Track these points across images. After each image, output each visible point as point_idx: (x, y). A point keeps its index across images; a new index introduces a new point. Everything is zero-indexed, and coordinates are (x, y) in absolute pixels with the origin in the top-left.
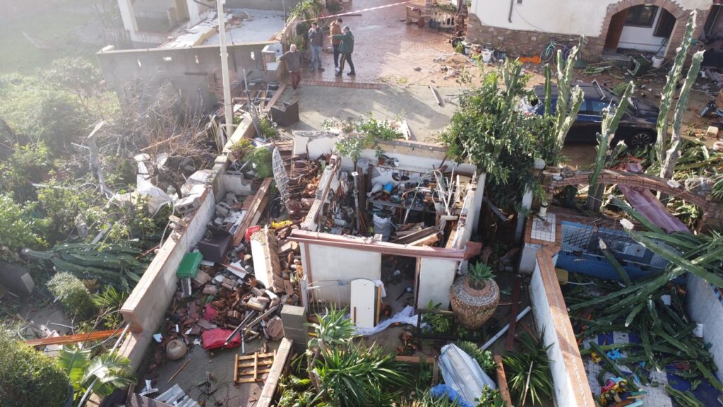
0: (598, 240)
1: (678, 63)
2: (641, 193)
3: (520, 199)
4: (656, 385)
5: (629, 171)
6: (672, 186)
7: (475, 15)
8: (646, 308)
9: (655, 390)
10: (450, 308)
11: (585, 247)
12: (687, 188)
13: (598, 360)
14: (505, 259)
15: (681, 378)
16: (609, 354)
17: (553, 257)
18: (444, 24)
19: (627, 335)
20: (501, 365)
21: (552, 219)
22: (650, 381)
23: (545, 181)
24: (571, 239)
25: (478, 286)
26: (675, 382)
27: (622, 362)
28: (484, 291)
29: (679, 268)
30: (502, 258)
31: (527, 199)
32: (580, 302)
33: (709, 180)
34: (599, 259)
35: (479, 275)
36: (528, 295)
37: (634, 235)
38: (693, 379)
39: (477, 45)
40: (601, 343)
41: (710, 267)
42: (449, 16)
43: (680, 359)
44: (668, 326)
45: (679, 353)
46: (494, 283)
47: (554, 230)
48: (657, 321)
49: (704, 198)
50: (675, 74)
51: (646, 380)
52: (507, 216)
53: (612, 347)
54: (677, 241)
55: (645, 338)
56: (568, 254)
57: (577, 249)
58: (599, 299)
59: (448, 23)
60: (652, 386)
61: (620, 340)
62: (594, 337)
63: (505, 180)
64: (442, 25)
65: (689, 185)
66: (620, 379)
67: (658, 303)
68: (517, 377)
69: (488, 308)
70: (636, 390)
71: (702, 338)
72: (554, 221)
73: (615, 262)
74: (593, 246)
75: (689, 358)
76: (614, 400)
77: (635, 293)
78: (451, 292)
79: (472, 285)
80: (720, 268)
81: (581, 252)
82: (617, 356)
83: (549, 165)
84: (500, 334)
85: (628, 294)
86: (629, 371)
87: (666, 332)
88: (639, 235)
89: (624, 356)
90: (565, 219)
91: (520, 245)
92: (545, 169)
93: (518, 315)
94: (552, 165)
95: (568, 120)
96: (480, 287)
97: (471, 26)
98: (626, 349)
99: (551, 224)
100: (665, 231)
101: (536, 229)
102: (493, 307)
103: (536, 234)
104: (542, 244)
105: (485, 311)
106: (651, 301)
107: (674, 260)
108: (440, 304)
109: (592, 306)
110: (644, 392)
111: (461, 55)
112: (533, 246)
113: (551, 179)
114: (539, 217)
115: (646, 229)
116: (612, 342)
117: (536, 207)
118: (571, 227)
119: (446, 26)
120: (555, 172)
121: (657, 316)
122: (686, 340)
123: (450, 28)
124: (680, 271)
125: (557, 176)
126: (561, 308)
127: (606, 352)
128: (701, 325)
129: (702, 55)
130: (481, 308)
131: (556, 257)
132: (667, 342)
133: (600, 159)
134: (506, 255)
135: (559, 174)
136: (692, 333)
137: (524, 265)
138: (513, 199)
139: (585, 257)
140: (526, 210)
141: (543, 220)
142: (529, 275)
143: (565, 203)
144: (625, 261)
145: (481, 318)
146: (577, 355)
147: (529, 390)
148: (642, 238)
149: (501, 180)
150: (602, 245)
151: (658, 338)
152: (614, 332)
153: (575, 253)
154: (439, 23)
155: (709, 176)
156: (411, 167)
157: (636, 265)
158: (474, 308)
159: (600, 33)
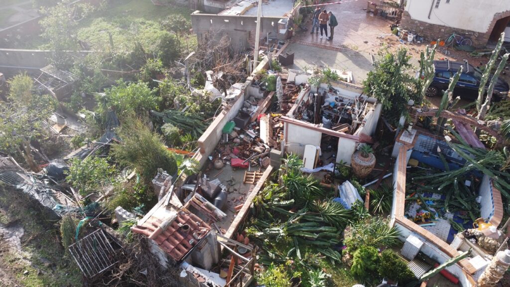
0: (437, 147)
1: (492, 59)
2: (464, 125)
3: (398, 120)
4: (446, 219)
5: (459, 113)
6: (480, 123)
7: (407, 12)
8: (452, 184)
9: (445, 221)
10: (351, 165)
11: (430, 150)
12: (488, 126)
13: (420, 203)
14: (385, 149)
15: (460, 218)
16: (427, 202)
17: (408, 150)
18: (390, 14)
19: (440, 196)
20: (369, 194)
21: (414, 132)
22: (443, 217)
23: (413, 112)
24: (423, 145)
25: (365, 156)
26: (456, 219)
27: (432, 206)
28: (367, 159)
29: (472, 165)
30: (384, 149)
31: (402, 120)
32: (419, 176)
33: (500, 123)
34: (437, 158)
35: (366, 150)
36: (393, 168)
37: (450, 145)
38: (466, 219)
39: (406, 31)
40: (424, 196)
41: (488, 166)
42: (394, 10)
43: (463, 210)
44: (463, 195)
45: (463, 207)
46: (374, 157)
47: (413, 138)
48: (457, 191)
49: (497, 132)
50: (490, 64)
51: (442, 214)
52: (394, 129)
53: (430, 199)
54: (474, 151)
55: (448, 197)
56: (421, 152)
57: (426, 150)
58: (430, 176)
59: (393, 14)
60: (444, 219)
61: (436, 197)
62: (422, 194)
63: (389, 108)
64: (388, 15)
65: (489, 124)
66: (427, 212)
67: (461, 184)
68: (375, 201)
69: (368, 167)
70: (434, 219)
71: (479, 204)
72: (415, 134)
73: (444, 159)
74: (434, 150)
75: (467, 210)
76: (421, 220)
77: (448, 175)
78: (352, 158)
79: (362, 155)
80: (494, 168)
81: (429, 153)
82: (431, 203)
83: (416, 104)
84: (373, 182)
85: (444, 175)
86: (434, 211)
87: (461, 197)
88: (453, 145)
89: (435, 204)
90: (422, 133)
91: (393, 143)
92: (413, 105)
93: (385, 175)
94: (418, 104)
95: (428, 81)
96: (366, 157)
97: (404, 18)
98: (437, 201)
99: (412, 135)
100: (471, 146)
101: (404, 136)
102: (370, 167)
103: (403, 138)
104: (404, 143)
105: (366, 168)
106: (456, 181)
107: (469, 160)
108: (346, 163)
109: (425, 179)
110: (437, 220)
111: (395, 36)
112: (399, 144)
113: (416, 111)
114: (407, 131)
115: (459, 143)
116: (431, 197)
117: (406, 126)
118: (423, 138)
119: (391, 16)
120: (418, 108)
121: (458, 188)
122: (470, 203)
123: (393, 18)
124: (472, 166)
125: (419, 110)
126: (403, 173)
127: (426, 201)
128: (480, 197)
129: (508, 56)
130: (364, 166)
131: (411, 151)
132: (459, 202)
133: (442, 104)
134: (386, 147)
135: (420, 109)
136: (475, 200)
137: (394, 154)
138: (395, 119)
139: (430, 156)
140: (401, 126)
141: (409, 132)
142: (395, 159)
143: (424, 126)
144: (452, 161)
145: (364, 172)
146: (403, 193)
147: (379, 207)
148: (455, 147)
149: (387, 108)
150: (439, 150)
151: (456, 199)
152: (434, 194)
153: (425, 153)
154: (387, 13)
155: (500, 120)
156: (345, 95)
157: (457, 164)
158: (361, 166)
159: (487, 31)
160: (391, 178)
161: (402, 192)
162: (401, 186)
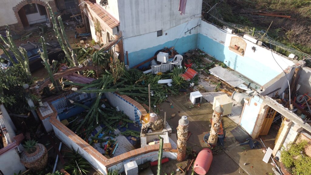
0: (69, 101)
1: (54, 23)
2: (72, 75)
3: (27, 105)
4: (118, 135)
6: (81, 67)
8: (99, 114)
9: (118, 137)
10: (27, 169)
11: (66, 107)
12: (86, 65)
13: (97, 141)
14: (38, 132)
15: (123, 127)
16: (99, 137)
17: (56, 118)
19: (100, 126)
20: (65, 172)
21: (46, 104)
22: (115, 135)
23: (33, 91)
24: (59, 107)
25: (33, 151)
26: (122, 130)
27: (104, 136)
28: (37, 151)
29: (100, 93)
30: (36, 133)
31: (31, 103)
32: (78, 127)
33: (90, 59)
34: (74, 107)
35: (30, 146)
36: (57, 138)
37: (79, 92)
38: (125, 125)
40: (94, 135)
41: (108, 87)
43: (119, 121)
44: (109, 114)
45: (117, 120)
46: (40, 144)
47: (50, 108)
48: (105, 115)
49: (92, 66)
50: (56, 27)
51: (115, 136)
53: (98, 134)
54: (94, 85)
55: (105, 123)
56: (62, 113)
57: (64, 109)
58: (83, 121)
60: (117, 136)
61: (99, 129)
62: (91, 135)
63: (14, 101)
65: (85, 64)
66: (107, 142)
67: (102, 109)
68: (74, 171)
69: (44, 156)
70: (114, 141)
71: (120, 111)
72: (48, 105)
73: (80, 105)
74: (69, 104)
75: (121, 120)
76: (110, 150)
77: (93, 111)
78: (22, 162)
79: (30, 152)
80: (110, 86)
81: (66, 109)
82: (102, 135)
83: (30, 84)
84: (56, 161)
85: (91, 113)
86: (108, 137)
87: (110, 116)
88: (81, 90)
89: (104, 134)
90: (51, 101)
91: (41, 122)
92: (30, 87)
93: (58, 148)
94: (32, 83)
95: (26, 63)
96: (34, 150)
98: (103, 131)
99: (47, 106)
100: (88, 84)
101: (43, 112)
102: (46, 154)
103: (44, 114)
104: (49, 116)
105: (43, 158)
106: (99, 110)
107: (97, 92)
108: (20, 171)
109: (83, 125)
110: (116, 140)
112: (46, 119)
113: (35, 89)
114: (41, 107)
115: (82, 87)
116: (97, 132)
117: (37, 104)
118: (56, 103)
120: (35, 86)
121: (104, 113)
122: (117, 115)
124: (101, 94)
125: (37, 87)
126: (72, 134)
127: (98, 137)
128: (117, 107)
129: (60, 17)
130: (41, 158)
131: (58, 118)
132: (112, 119)
133: (49, 71)
134: (37, 130)
135: (37, 86)
136: (117, 111)
137: (48, 129)
138: (24, 107)
139: (69, 110)
140: (33, 107)
141: (43, 107)
142: (52, 131)
143: (47, 95)
144: (83, 102)
145: (44, 162)
147: (82, 171)
148: (83, 91)
149: (12, 103)
150: (72, 102)
151: (109, 120)
152: (96, 128)
153: (64, 111)
158: (37, 161)
159: (18, 21)
160: (64, 145)
161: (88, 146)
162: (82, 143)
